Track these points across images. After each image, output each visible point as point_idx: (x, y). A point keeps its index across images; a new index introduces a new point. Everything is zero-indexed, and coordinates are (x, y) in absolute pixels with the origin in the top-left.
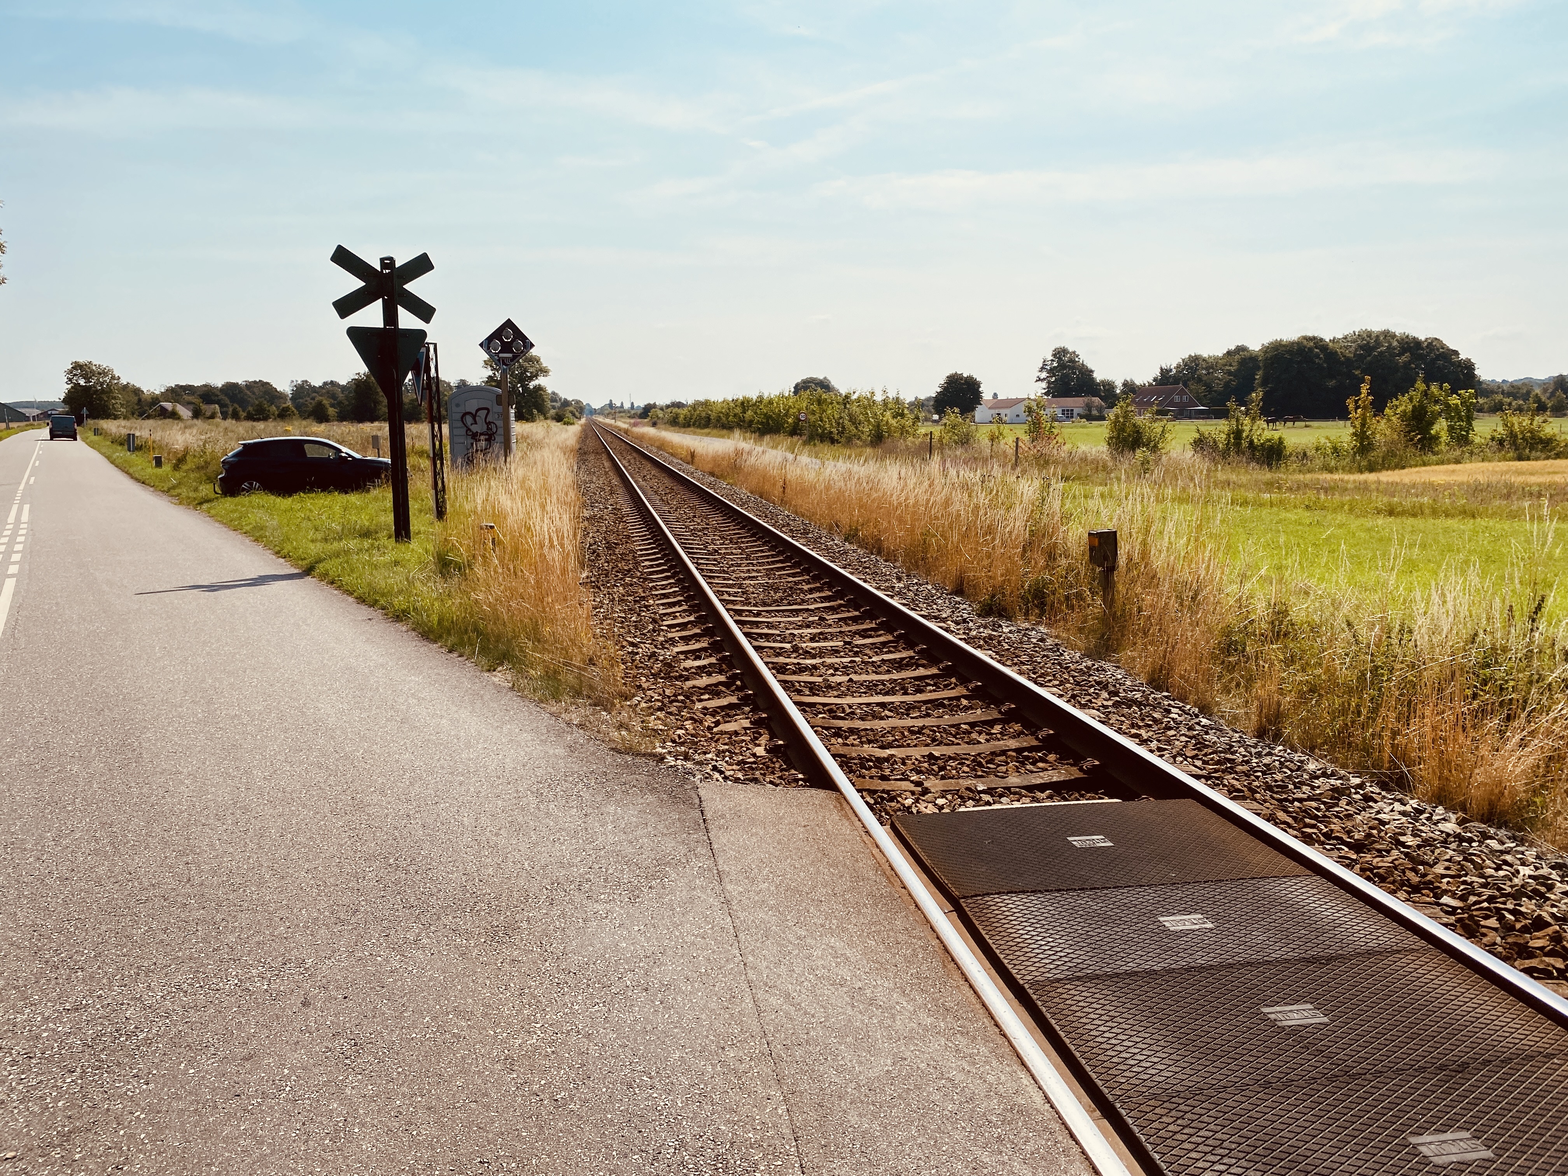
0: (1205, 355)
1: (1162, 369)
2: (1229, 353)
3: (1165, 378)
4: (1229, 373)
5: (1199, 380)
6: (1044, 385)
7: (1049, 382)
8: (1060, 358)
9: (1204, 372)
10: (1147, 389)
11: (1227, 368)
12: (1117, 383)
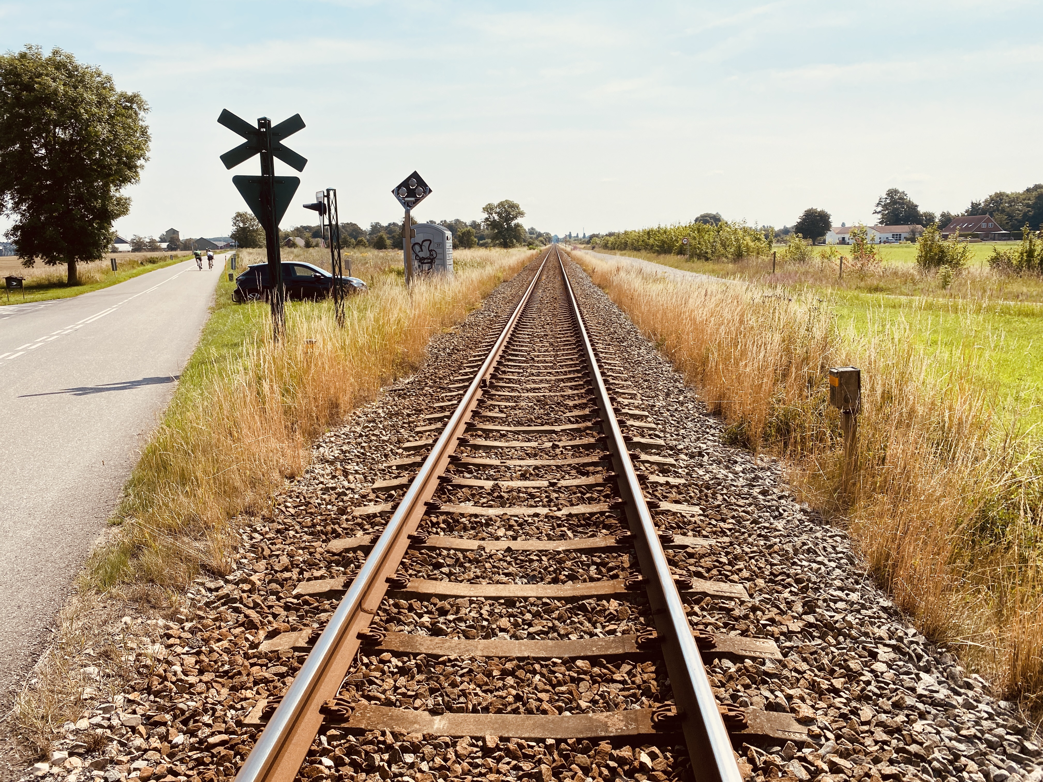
0: (1009, 192)
1: (972, 203)
2: (1028, 190)
3: (975, 210)
4: (1028, 206)
5: (1003, 211)
6: (879, 216)
7: (883, 215)
8: (892, 197)
9: (1007, 205)
10: (960, 219)
11: (1026, 201)
12: (936, 215)
